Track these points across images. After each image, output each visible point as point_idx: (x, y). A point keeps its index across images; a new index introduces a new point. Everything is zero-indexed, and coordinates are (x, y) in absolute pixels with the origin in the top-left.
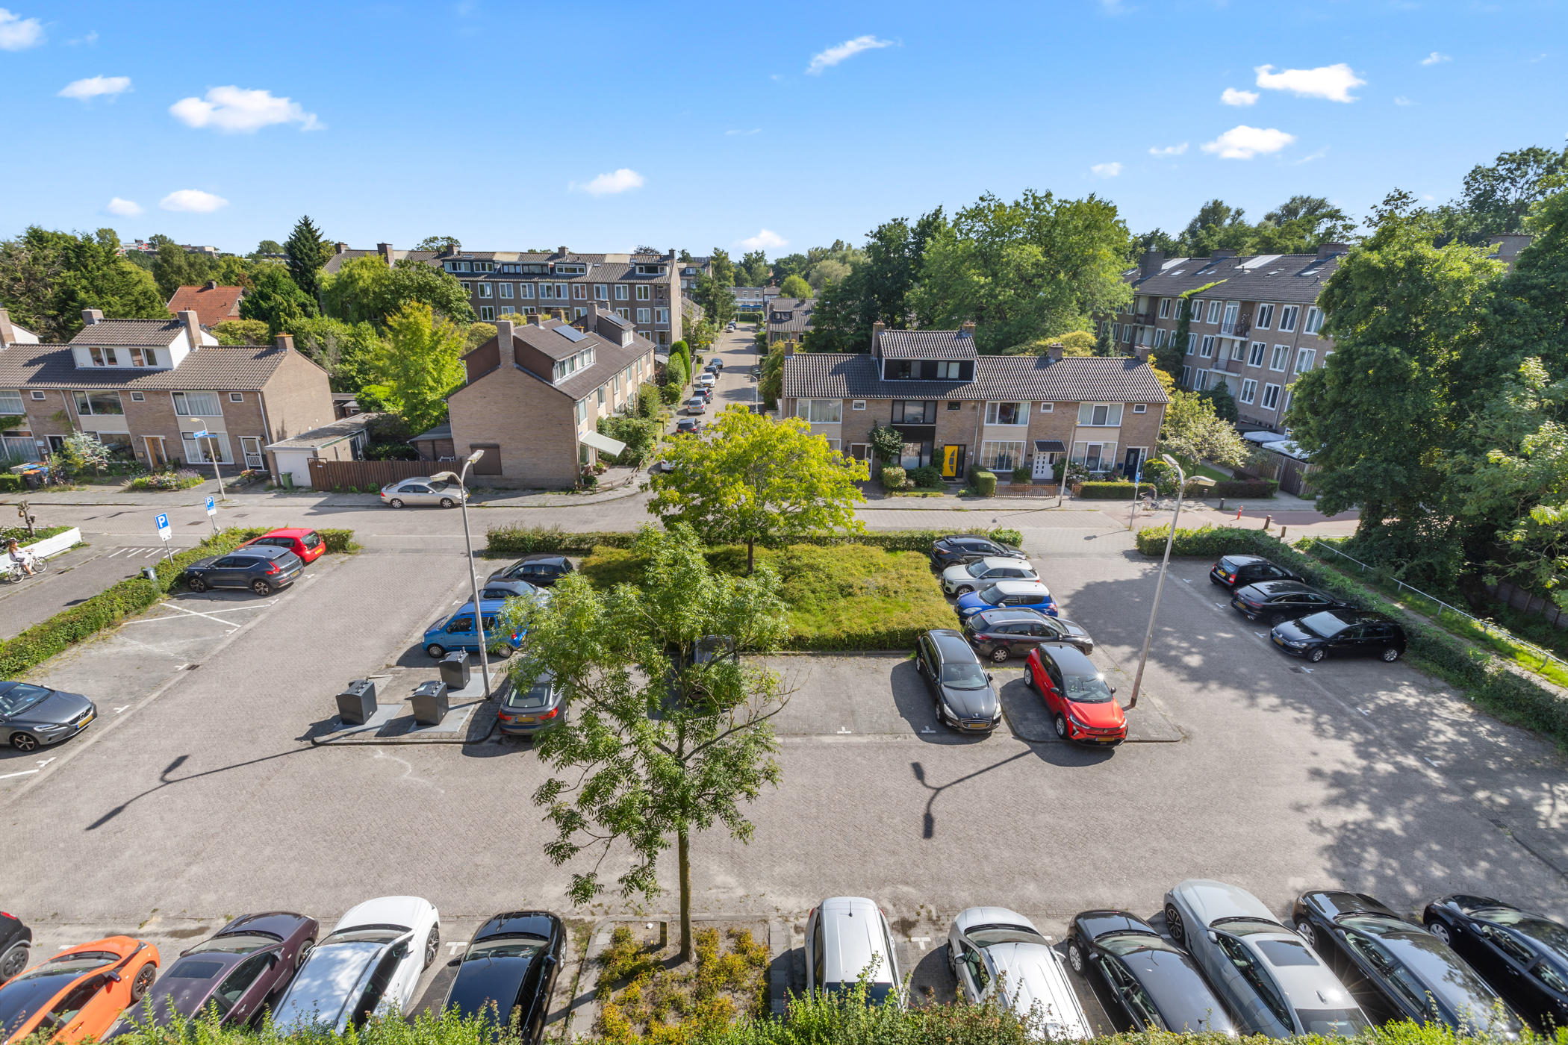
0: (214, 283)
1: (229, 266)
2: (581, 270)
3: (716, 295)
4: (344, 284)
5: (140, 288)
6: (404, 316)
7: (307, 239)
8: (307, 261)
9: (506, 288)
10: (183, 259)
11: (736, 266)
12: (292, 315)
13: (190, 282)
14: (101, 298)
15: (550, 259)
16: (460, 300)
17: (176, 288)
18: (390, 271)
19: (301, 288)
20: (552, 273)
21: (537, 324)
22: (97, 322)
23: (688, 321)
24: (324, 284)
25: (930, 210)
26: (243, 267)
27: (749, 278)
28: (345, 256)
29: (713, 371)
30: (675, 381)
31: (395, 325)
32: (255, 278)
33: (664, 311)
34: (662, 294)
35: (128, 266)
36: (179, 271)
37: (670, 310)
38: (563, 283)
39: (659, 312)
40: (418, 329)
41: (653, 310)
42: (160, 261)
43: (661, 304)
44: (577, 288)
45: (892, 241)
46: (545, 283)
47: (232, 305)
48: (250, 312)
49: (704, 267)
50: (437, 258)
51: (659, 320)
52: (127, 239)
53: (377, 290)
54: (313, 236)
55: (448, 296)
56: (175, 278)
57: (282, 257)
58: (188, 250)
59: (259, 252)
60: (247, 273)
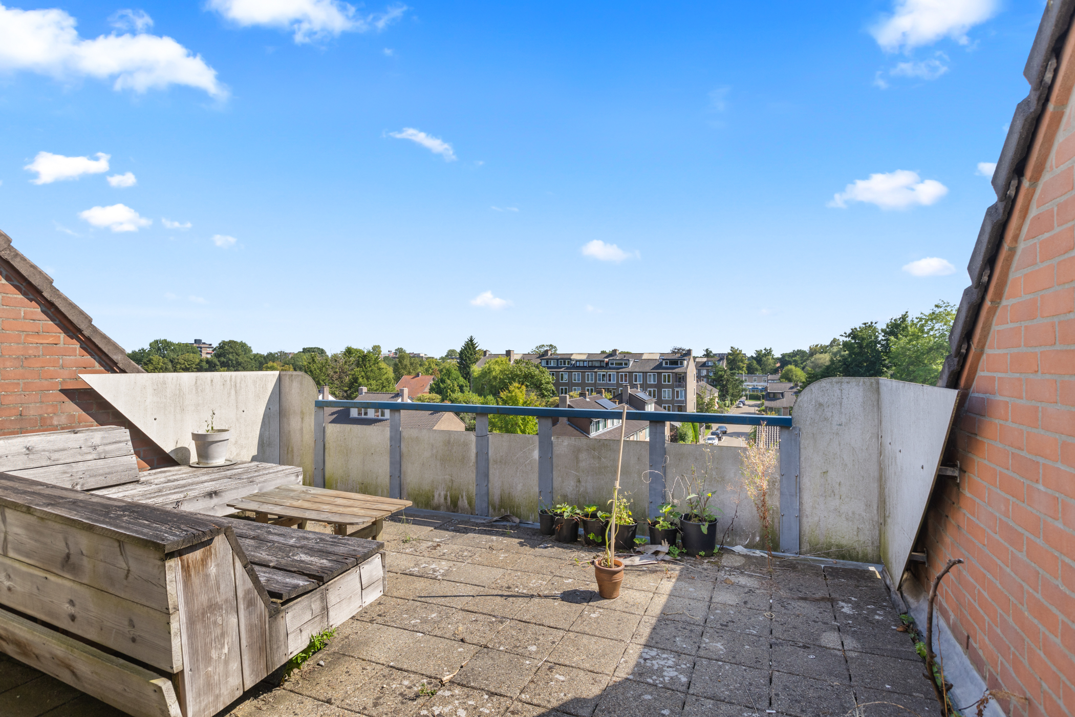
0: (420, 374)
1: (429, 364)
2: (626, 364)
3: (728, 380)
4: (485, 373)
5: (386, 376)
6: (509, 392)
7: (470, 349)
8: (468, 361)
9: (576, 376)
10: (408, 361)
11: (749, 359)
12: (453, 391)
13: (409, 373)
14: (368, 381)
15: (606, 357)
16: (548, 383)
17: (402, 377)
18: (510, 366)
19: (462, 376)
20: (607, 366)
21: (585, 398)
22: (364, 394)
23: (702, 398)
24: (475, 374)
25: (898, 315)
26: (436, 365)
27: (759, 368)
28: (488, 358)
29: (717, 435)
30: (684, 440)
31: (504, 397)
32: (441, 371)
33: (681, 391)
34: (681, 380)
35: (383, 365)
36: (405, 368)
37: (686, 391)
38: (613, 373)
39: (677, 392)
40: (516, 400)
41: (673, 391)
42: (397, 362)
43: (679, 386)
44: (622, 375)
45: (863, 339)
46: (601, 372)
47: (427, 385)
48: (434, 390)
49: (719, 360)
50: (538, 358)
51: (678, 397)
52: (384, 352)
53: (502, 377)
54: (473, 347)
55: (541, 380)
56: (403, 371)
57: (457, 358)
58: (411, 355)
59: (446, 356)
60: (437, 368)
